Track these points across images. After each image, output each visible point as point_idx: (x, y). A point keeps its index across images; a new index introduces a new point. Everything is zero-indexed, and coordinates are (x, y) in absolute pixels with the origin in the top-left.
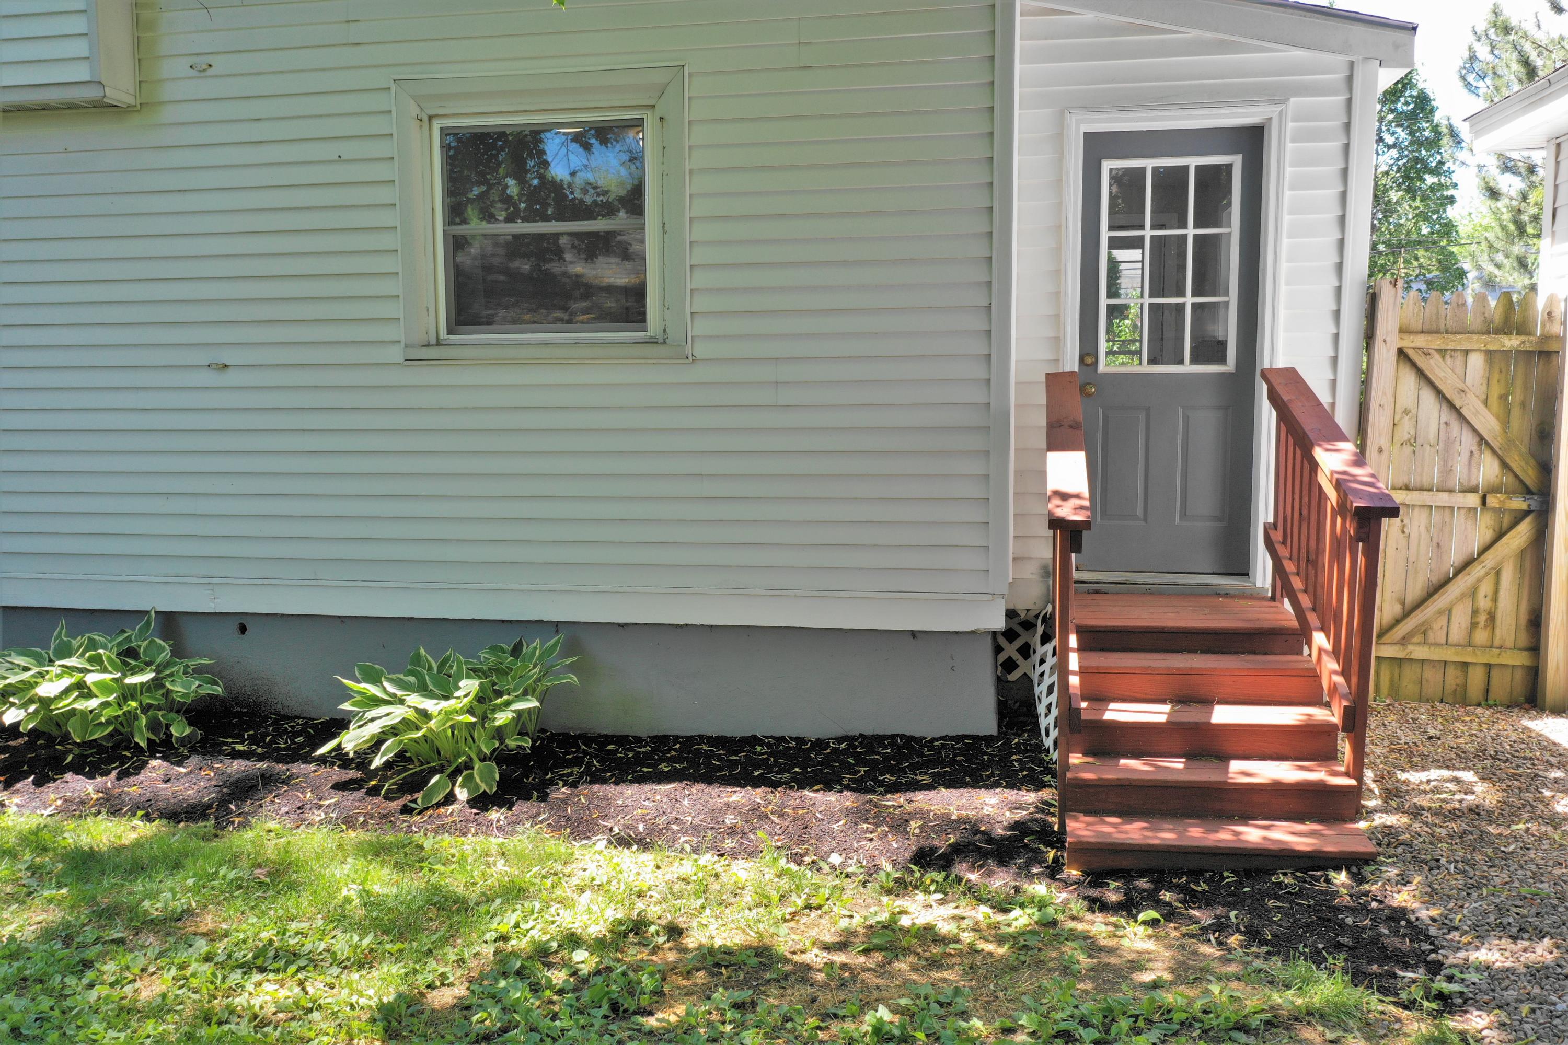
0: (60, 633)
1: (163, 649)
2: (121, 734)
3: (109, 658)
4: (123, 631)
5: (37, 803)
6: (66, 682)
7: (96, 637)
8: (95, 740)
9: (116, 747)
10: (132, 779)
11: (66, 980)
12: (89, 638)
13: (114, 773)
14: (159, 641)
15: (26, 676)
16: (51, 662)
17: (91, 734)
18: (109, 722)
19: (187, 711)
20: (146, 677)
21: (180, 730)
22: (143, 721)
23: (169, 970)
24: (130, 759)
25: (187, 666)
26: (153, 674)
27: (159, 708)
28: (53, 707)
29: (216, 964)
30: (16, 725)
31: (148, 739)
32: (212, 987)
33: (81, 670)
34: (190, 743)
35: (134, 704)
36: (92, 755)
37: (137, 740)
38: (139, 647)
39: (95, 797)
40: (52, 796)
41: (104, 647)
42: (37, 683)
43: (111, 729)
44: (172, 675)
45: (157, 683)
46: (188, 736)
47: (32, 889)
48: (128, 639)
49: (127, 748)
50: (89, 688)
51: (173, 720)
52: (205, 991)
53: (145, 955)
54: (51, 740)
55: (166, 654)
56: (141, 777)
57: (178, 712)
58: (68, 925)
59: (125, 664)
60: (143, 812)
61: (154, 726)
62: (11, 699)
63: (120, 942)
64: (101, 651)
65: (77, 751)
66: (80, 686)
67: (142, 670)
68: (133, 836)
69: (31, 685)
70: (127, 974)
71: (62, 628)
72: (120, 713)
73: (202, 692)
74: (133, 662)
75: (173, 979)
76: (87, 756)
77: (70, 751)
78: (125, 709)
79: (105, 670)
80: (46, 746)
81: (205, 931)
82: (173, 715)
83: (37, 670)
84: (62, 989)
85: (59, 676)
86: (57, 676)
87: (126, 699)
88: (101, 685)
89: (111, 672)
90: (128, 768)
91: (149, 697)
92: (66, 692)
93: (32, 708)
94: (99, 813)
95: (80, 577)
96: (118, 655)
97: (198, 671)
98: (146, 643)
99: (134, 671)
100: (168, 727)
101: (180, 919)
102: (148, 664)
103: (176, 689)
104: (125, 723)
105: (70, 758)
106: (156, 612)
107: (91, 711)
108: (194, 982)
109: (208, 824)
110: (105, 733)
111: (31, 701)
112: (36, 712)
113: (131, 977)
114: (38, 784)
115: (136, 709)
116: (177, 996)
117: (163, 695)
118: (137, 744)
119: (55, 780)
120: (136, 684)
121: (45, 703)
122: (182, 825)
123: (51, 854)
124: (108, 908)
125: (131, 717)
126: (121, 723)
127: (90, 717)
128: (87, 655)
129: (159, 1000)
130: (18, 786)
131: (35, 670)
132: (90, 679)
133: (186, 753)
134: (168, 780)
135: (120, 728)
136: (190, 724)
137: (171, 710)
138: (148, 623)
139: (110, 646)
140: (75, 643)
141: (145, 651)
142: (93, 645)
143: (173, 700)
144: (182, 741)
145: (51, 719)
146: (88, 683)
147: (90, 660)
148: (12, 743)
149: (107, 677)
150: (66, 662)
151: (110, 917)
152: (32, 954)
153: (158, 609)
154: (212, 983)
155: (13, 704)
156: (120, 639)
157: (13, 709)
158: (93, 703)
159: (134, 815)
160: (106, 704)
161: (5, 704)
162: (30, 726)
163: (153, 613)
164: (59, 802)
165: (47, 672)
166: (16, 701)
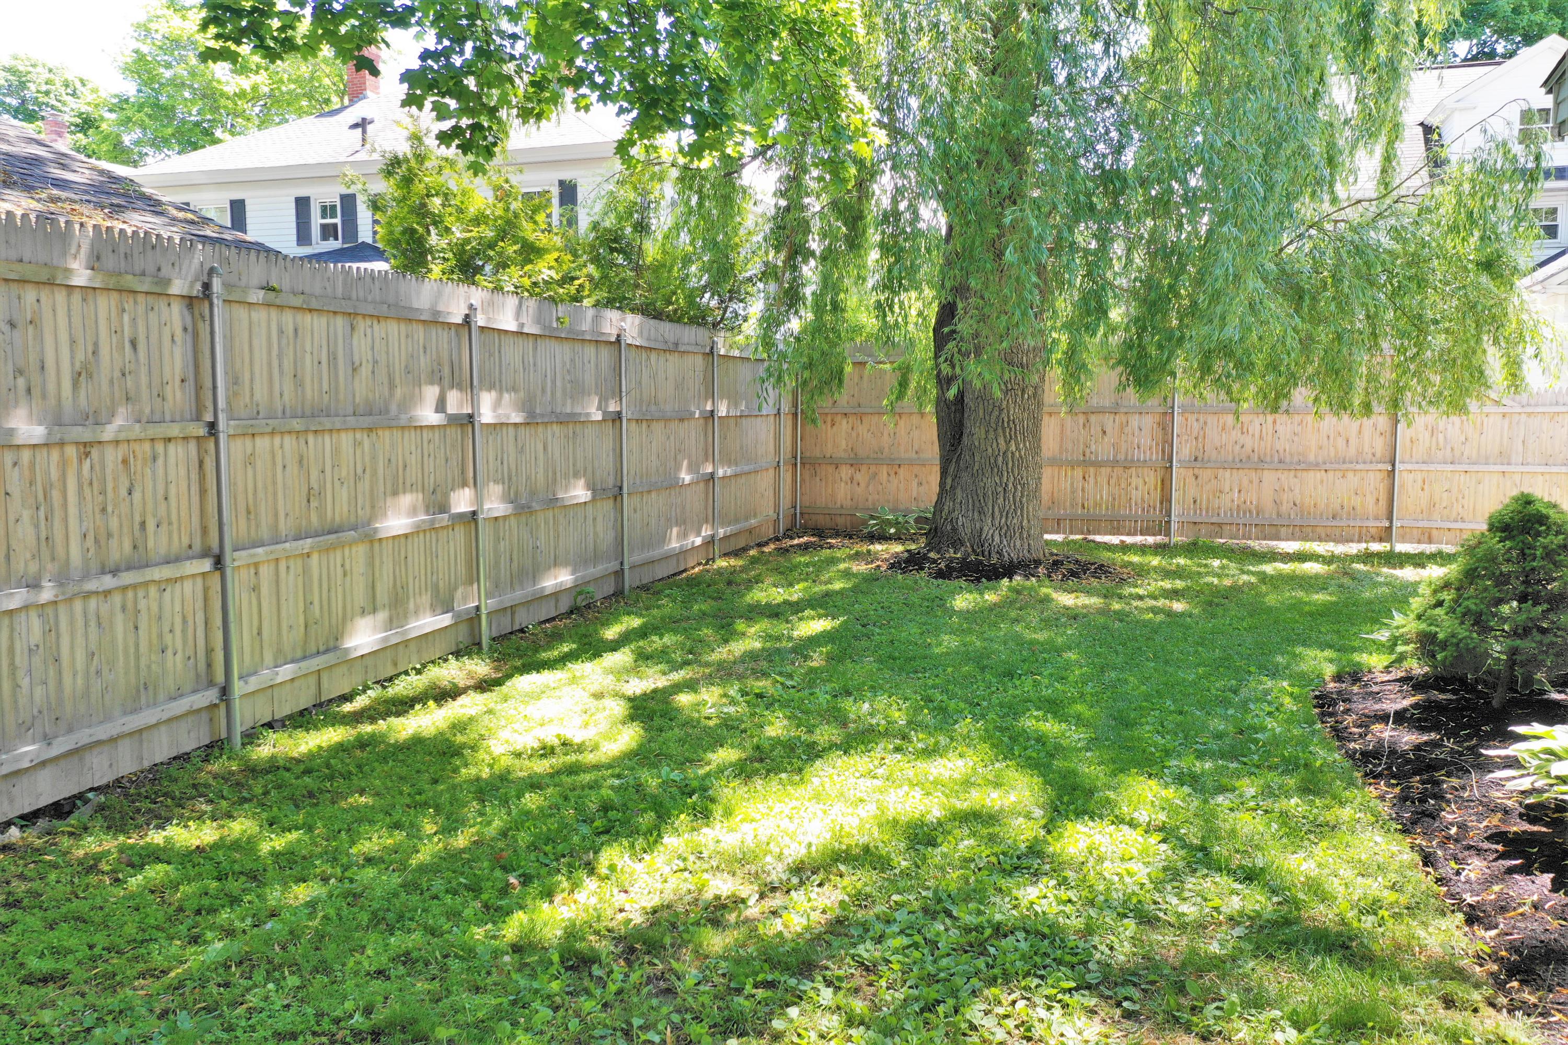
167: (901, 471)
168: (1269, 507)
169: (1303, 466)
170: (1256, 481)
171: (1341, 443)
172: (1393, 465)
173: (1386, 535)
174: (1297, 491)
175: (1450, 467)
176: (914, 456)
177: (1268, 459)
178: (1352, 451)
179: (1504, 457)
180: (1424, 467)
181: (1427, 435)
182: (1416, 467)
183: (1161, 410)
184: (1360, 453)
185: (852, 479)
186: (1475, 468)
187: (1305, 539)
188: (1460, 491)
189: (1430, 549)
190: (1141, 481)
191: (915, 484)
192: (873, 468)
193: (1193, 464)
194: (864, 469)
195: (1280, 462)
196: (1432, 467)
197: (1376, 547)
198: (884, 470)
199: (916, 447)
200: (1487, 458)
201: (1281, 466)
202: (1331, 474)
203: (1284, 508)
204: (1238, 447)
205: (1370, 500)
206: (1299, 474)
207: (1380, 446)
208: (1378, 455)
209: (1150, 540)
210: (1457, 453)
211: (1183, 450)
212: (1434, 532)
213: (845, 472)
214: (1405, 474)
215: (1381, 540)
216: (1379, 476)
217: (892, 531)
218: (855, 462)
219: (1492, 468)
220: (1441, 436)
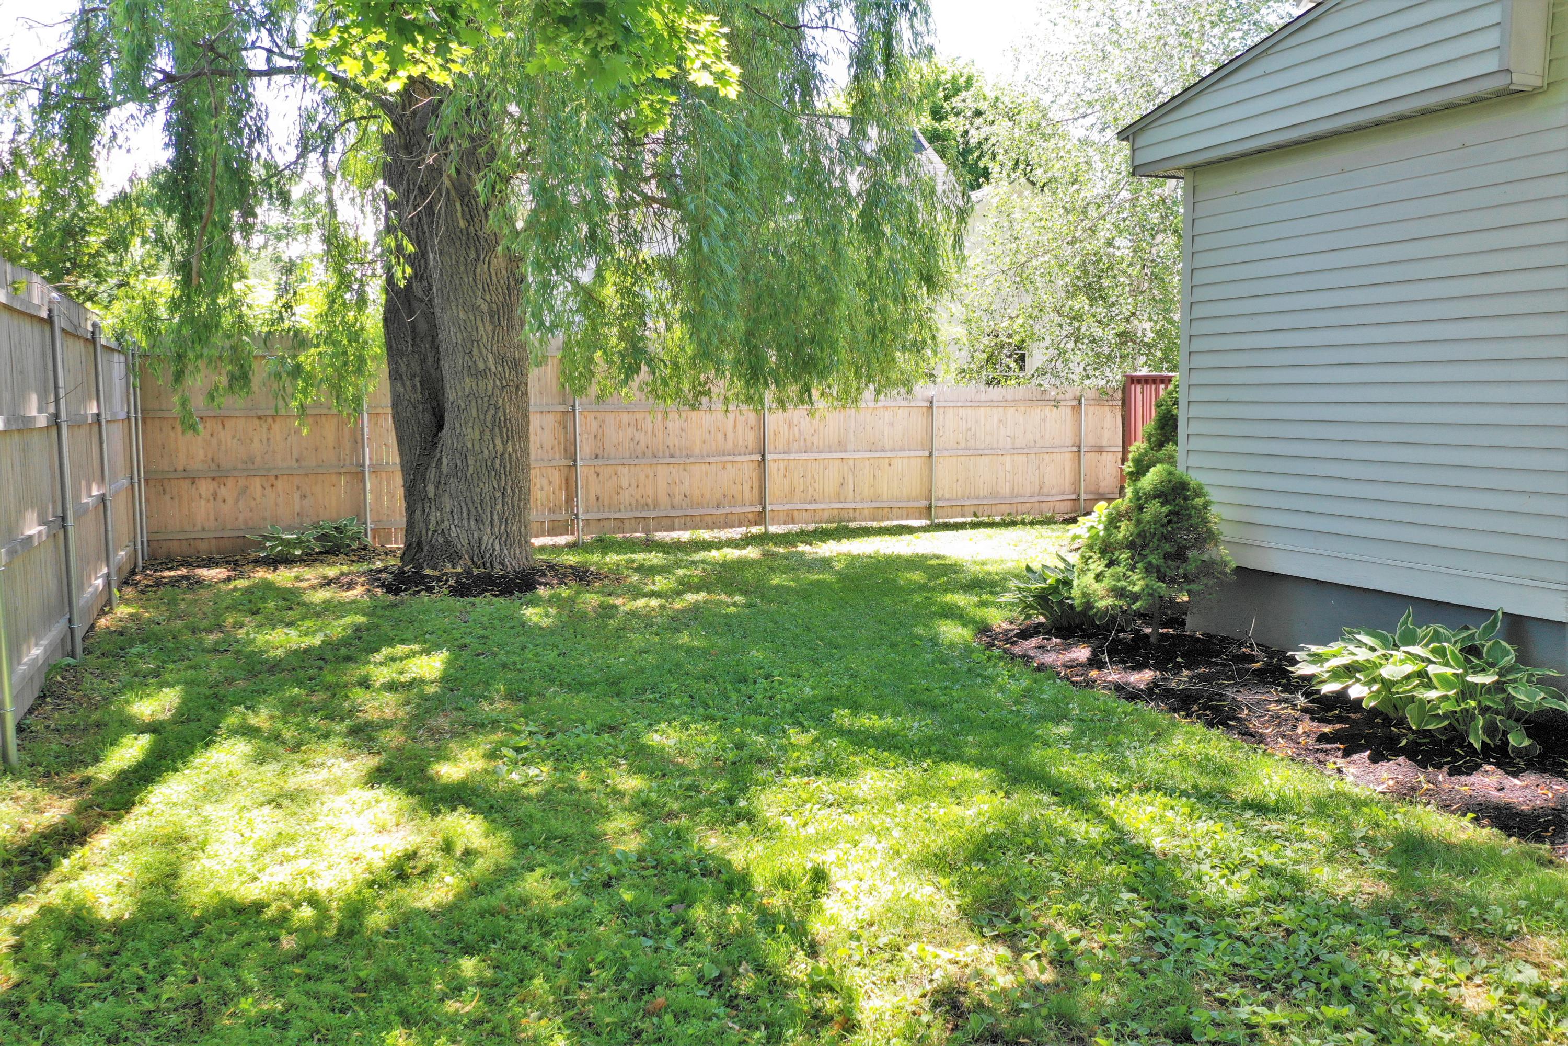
0: (1407, 619)
1: (1507, 653)
2: (1455, 729)
3: (1453, 652)
4: (1466, 628)
5: (1370, 777)
6: (1409, 668)
7: (1441, 630)
8: (1429, 730)
9: (1449, 742)
10: (1463, 778)
11: (1393, 958)
12: (1436, 631)
13: (1446, 768)
14: (1504, 643)
15: (1373, 656)
16: (1396, 646)
17: (1427, 724)
18: (1446, 716)
19: (1526, 722)
20: (1488, 679)
21: (1518, 740)
22: (1481, 722)
23: (1497, 988)
24: (1463, 757)
25: (1532, 675)
26: (1496, 677)
27: (1497, 712)
28: (1394, 690)
29: (1549, 1002)
30: (1359, 701)
31: (1483, 742)
32: (1543, 1026)
33: (1423, 660)
34: (1527, 755)
35: (1473, 703)
36: (1425, 744)
37: (1472, 741)
38: (1483, 646)
39: (1425, 786)
40: (1385, 775)
41: (1448, 641)
42: (1381, 665)
43: (1446, 723)
44: (1515, 681)
45: (1499, 687)
46: (1526, 748)
47: (1364, 859)
48: (1471, 636)
49: (1461, 747)
50: (1430, 679)
51: (1512, 728)
52: (1534, 1026)
53: (1472, 963)
54: (1387, 720)
55: (1510, 658)
56: (1473, 779)
57: (1517, 720)
58: (1396, 906)
59: (1467, 660)
60: (1473, 815)
61: (1490, 729)
62: (1358, 675)
63: (1446, 940)
64: (1446, 645)
65: (1411, 737)
66: (1422, 674)
67: (1483, 670)
68: (1463, 836)
69: (1377, 666)
70: (1452, 976)
71: (1409, 615)
72: (1458, 709)
73: (1547, 705)
74: (1476, 661)
75: (1500, 999)
76: (1421, 745)
77: (1405, 735)
78: (1463, 706)
79: (1447, 664)
80: (1383, 725)
81: (1536, 961)
82: (1511, 722)
83: (1383, 652)
84: (1389, 966)
85: (1402, 662)
86: (1401, 661)
87: (1464, 699)
88: (1443, 679)
89: (1452, 667)
90: (1460, 766)
91: (1489, 700)
92: (1408, 677)
93: (1375, 687)
94: (1429, 803)
95: (1430, 568)
96: (1461, 650)
97: (1543, 682)
98: (1489, 644)
99: (1476, 670)
100: (1505, 733)
101: (1509, 939)
102: (1492, 665)
103: (1519, 696)
104: (1461, 720)
105: (1404, 742)
106: (1504, 613)
107: (1429, 702)
108: (1524, 1013)
109: (1543, 847)
110: (1440, 726)
111: (1374, 681)
112: (1378, 692)
113: (1456, 981)
114: (1374, 759)
115: (1474, 708)
116: (1504, 1020)
117: (1502, 700)
118: (1470, 744)
119: (1389, 760)
120: (1477, 684)
121: (1387, 684)
122: (1513, 839)
123: (1383, 830)
124: (1436, 903)
125: (1468, 715)
126: (1457, 720)
127: (1428, 707)
128: (1432, 646)
129: (1485, 1017)
130: (1355, 757)
131: (1381, 652)
132: (1432, 670)
133: (1522, 765)
134: (1502, 789)
135: (1456, 724)
136: (1529, 735)
137: (1509, 718)
138: (1494, 624)
139: (1453, 640)
140: (1420, 632)
141: (1488, 650)
142: (1437, 637)
143: (1514, 708)
144: (1519, 752)
145: (1390, 700)
146: (1430, 674)
147: (1433, 651)
148: (1352, 716)
149: (1449, 671)
150: (1411, 649)
151: (1437, 912)
152: (1363, 922)
153: (1506, 611)
154: (1543, 1020)
155: (1358, 680)
156: (1464, 635)
157: (1358, 685)
158: (1433, 695)
159: (1464, 815)
160: (1445, 698)
161: (1351, 678)
162: (1372, 704)
163: (1500, 614)
164: (1391, 783)
165: (1392, 655)
166: (1362, 678)
167: (279, 484)
168: (663, 499)
169: (691, 460)
170: (651, 476)
171: (720, 436)
172: (763, 456)
173: (760, 518)
174: (687, 484)
175: (805, 456)
176: (295, 465)
177: (660, 454)
178: (730, 445)
179: (842, 446)
180: (786, 456)
181: (786, 428)
182: (780, 456)
183: (562, 408)
184: (735, 445)
185: (215, 496)
186: (823, 456)
187: (696, 527)
188: (813, 476)
189: (794, 528)
190: (545, 482)
191: (297, 496)
192: (242, 482)
193: (596, 462)
194: (230, 482)
195: (672, 456)
196: (792, 456)
197: (755, 530)
198: (257, 482)
199: (295, 455)
200: (830, 447)
201: (672, 460)
202: (713, 466)
203: (678, 499)
204: (632, 445)
205: (746, 488)
206: (687, 467)
207: (750, 438)
208: (750, 447)
209: (562, 540)
210: (809, 443)
211: (584, 449)
212: (796, 513)
213: (205, 487)
214: (771, 463)
215: (756, 524)
216: (753, 466)
217: (298, 552)
218: (218, 475)
219: (835, 455)
220: (796, 429)
